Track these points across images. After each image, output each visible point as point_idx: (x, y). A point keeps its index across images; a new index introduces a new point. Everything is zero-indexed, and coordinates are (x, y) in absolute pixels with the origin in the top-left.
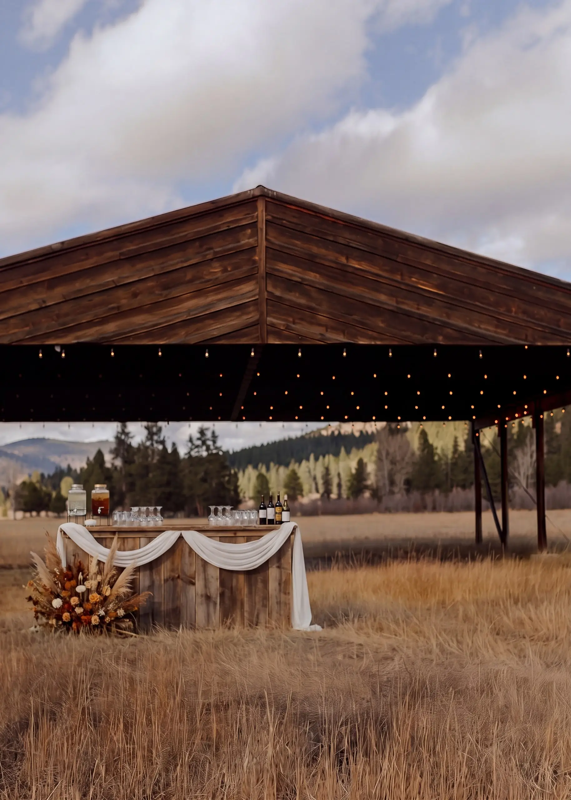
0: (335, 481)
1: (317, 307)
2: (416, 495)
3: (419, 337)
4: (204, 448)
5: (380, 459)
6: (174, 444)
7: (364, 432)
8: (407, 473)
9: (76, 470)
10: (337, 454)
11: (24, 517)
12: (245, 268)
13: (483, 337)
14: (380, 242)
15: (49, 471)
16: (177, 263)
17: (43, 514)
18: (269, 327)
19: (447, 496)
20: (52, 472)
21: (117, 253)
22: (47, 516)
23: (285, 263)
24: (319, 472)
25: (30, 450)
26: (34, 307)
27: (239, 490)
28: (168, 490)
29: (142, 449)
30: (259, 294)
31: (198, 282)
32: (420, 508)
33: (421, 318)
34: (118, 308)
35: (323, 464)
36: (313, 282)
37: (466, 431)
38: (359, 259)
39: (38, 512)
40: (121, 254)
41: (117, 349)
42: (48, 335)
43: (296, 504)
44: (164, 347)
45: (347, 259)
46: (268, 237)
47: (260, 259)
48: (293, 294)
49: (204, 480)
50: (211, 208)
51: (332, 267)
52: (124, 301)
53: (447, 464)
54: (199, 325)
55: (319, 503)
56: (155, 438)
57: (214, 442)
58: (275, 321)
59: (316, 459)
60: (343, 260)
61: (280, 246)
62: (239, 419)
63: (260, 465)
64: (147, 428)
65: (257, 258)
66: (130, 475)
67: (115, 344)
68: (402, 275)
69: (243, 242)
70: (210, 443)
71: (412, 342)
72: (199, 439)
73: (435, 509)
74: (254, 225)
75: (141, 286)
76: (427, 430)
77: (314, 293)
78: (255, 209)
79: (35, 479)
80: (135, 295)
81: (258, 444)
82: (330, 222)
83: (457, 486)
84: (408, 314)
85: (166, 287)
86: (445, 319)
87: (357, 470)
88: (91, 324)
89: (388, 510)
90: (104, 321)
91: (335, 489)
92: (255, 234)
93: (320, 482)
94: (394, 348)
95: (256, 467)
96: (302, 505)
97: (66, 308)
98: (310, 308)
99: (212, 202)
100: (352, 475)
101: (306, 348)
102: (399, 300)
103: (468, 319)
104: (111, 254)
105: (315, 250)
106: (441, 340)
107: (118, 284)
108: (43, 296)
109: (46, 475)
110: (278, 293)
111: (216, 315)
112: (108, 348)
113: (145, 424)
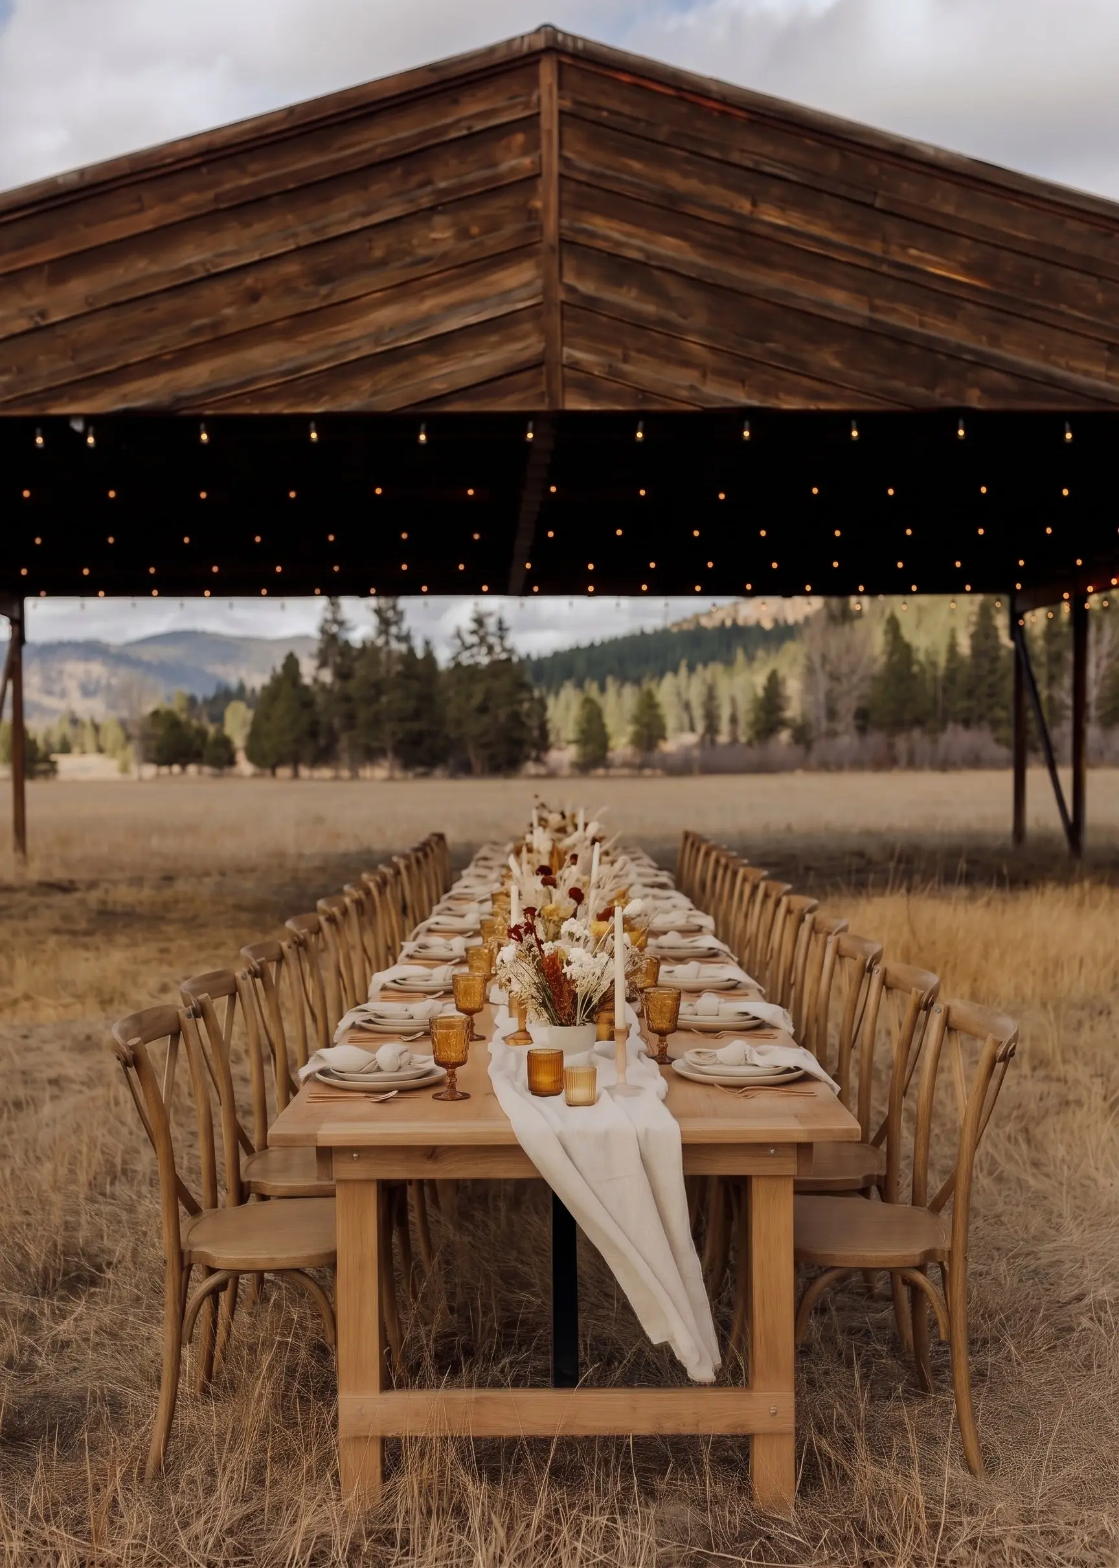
0: (725, 713)
1: (681, 321)
2: (876, 739)
3: (921, 390)
4: (484, 650)
5: (810, 671)
6: (427, 643)
7: (781, 622)
8: (861, 697)
9: (253, 690)
10: (729, 663)
11: (158, 776)
12: (509, 229)
13: (1078, 392)
14: (834, 161)
15: (204, 691)
16: (351, 218)
17: (192, 769)
18: (566, 371)
19: (935, 742)
20: (211, 693)
21: (210, 195)
22: (200, 773)
23: (607, 215)
24: (695, 692)
25: (170, 653)
26: (22, 325)
27: (550, 726)
28: (416, 726)
29: (368, 651)
30: (546, 291)
31: (398, 264)
32: (885, 762)
33: (930, 346)
34: (214, 326)
35: (704, 681)
36: (675, 261)
37: (974, 619)
38: (783, 205)
39: (184, 765)
40: (217, 199)
41: (216, 424)
42: (55, 393)
43: (656, 755)
44: (322, 421)
45: (754, 204)
46: (568, 154)
47: (546, 206)
48: (624, 290)
49: (483, 709)
50: (433, 81)
51: (718, 224)
52: (229, 311)
53: (935, 679)
54: (404, 367)
55: (696, 753)
56: (394, 630)
57: (502, 638)
58: (579, 355)
59: (691, 669)
60: (745, 206)
61: (592, 174)
62: (526, 592)
63: (587, 683)
64: (378, 612)
65: (538, 204)
66: (347, 699)
67: (208, 412)
68: (885, 240)
69: (504, 167)
70: (492, 640)
71: (906, 405)
72: (474, 632)
73: (912, 764)
74: (531, 123)
75: (269, 275)
76: (899, 615)
77: (674, 288)
78: (535, 82)
79: (176, 706)
80: (254, 296)
81: (585, 643)
82: (716, 114)
83: (956, 721)
84: (900, 338)
85: (324, 277)
86: (985, 348)
87: (766, 689)
88: (153, 365)
89: (825, 766)
90: (184, 357)
91: (724, 726)
92: (533, 146)
93: (698, 712)
94: (863, 419)
95: (580, 685)
96: (665, 756)
97: (92, 329)
98: (663, 322)
99: (432, 68)
100: (756, 699)
101: (651, 420)
102: (879, 302)
103: (1042, 347)
104: (193, 200)
105: (677, 181)
106: (975, 399)
107: (214, 271)
108: (38, 301)
109: (200, 698)
110: (587, 287)
111: (441, 344)
112: (193, 423)
113: (372, 602)
